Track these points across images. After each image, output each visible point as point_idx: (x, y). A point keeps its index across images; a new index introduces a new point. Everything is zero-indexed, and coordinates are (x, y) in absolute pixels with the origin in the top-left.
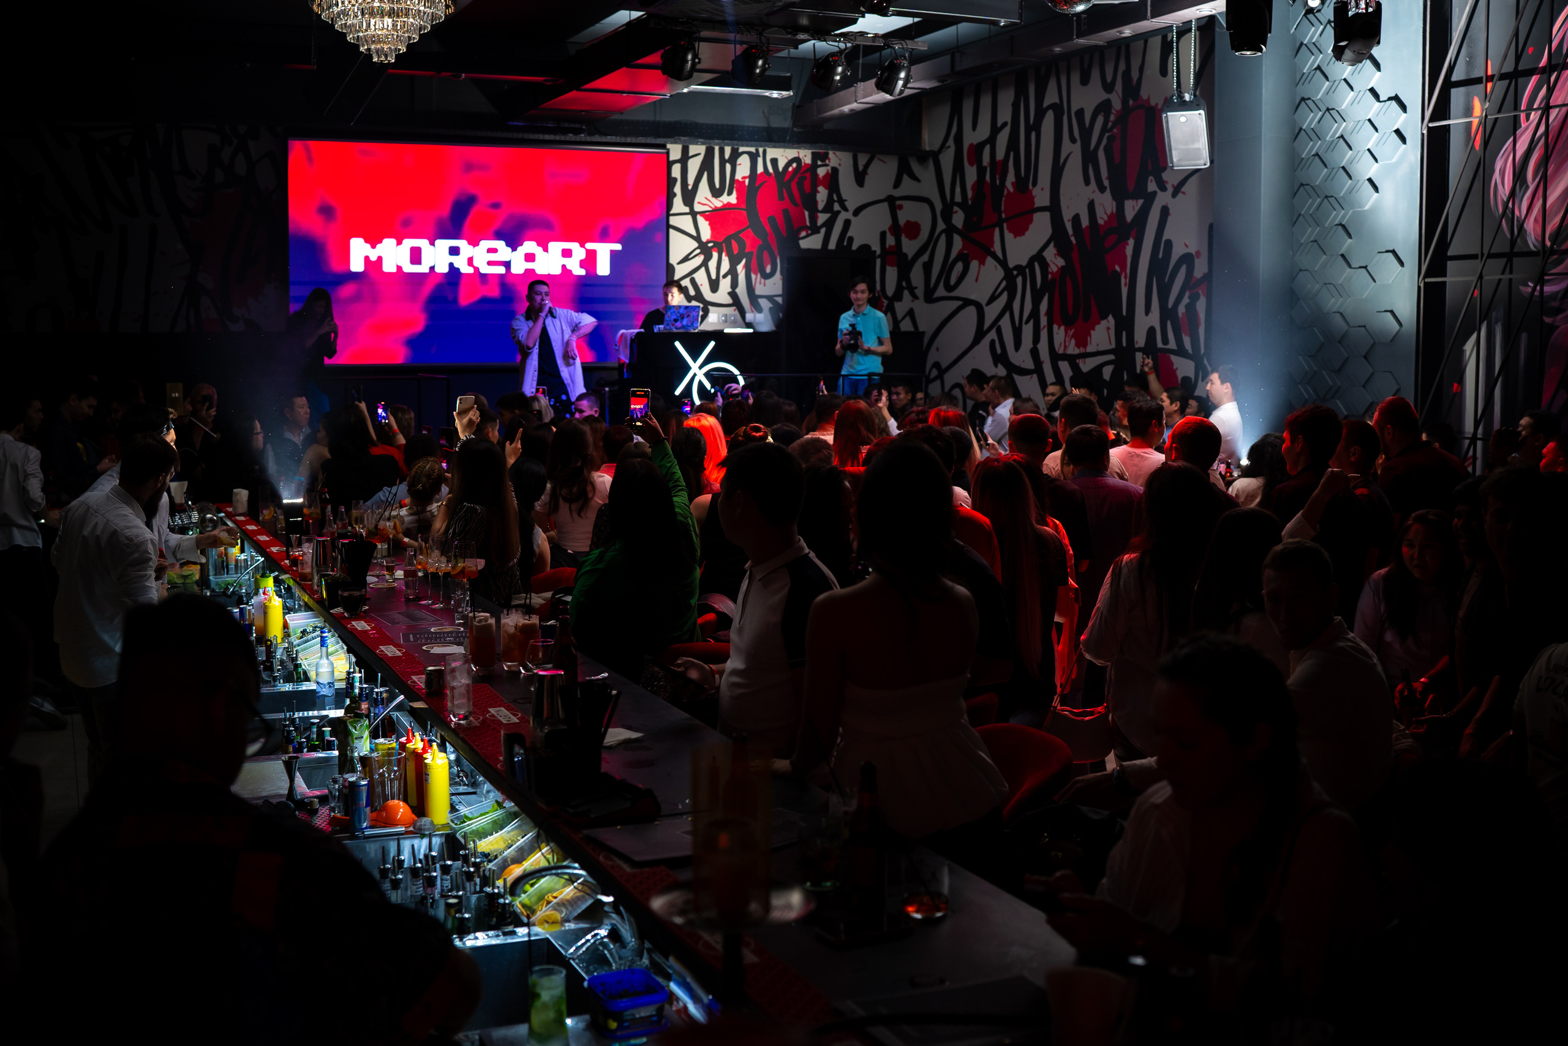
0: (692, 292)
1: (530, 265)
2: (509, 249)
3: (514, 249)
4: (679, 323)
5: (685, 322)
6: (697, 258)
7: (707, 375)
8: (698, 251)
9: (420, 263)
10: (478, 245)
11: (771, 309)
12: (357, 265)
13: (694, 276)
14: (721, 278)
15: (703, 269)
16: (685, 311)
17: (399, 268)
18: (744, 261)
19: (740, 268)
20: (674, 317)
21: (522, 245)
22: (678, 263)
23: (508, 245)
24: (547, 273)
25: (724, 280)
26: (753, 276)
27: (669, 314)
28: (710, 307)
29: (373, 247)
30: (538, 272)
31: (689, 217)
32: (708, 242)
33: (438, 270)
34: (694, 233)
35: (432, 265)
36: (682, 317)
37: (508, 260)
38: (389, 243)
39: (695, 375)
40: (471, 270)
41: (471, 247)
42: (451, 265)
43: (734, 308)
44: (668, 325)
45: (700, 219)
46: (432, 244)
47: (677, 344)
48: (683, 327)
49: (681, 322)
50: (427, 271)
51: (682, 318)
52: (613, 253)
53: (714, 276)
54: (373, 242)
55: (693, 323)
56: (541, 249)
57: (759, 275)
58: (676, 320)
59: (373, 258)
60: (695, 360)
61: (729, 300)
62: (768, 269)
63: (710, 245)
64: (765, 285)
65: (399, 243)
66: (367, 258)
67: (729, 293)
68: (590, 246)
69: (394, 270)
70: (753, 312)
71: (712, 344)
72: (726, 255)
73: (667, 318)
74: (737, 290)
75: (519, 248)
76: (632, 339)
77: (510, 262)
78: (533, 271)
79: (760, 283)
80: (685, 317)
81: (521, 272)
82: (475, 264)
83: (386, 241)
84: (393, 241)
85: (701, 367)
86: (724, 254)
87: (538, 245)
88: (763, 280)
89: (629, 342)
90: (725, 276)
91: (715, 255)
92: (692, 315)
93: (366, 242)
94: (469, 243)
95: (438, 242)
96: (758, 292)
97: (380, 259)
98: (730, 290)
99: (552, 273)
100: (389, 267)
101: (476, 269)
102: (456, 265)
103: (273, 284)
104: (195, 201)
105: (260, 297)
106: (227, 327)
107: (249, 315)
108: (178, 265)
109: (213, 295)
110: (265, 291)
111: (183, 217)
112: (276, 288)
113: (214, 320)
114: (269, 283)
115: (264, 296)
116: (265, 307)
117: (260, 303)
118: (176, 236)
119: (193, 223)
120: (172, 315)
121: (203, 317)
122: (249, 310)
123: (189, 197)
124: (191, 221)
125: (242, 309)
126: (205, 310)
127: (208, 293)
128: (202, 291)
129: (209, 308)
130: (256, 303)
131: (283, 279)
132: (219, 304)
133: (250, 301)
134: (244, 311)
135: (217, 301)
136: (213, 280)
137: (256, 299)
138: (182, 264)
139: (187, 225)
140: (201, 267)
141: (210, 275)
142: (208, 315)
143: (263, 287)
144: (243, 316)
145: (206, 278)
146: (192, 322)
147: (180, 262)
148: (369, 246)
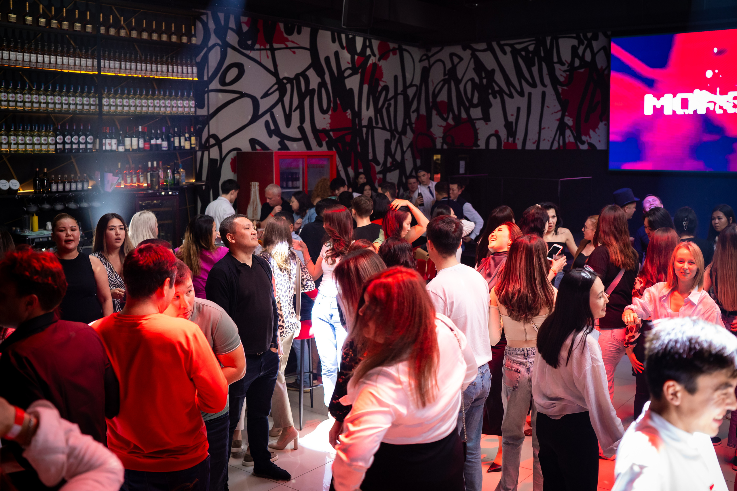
12: (648, 111)
17: (674, 112)
29: (658, 99)
38: (668, 97)
54: (658, 97)
59: (658, 107)
65: (674, 96)
66: (654, 107)
69: (671, 113)
83: (666, 95)
84: (671, 95)
93: (654, 96)
97: (662, 107)
100: (668, 112)
103: (604, 123)
104: (565, 77)
105: (597, 130)
106: (578, 147)
107: (590, 140)
108: (555, 112)
109: (572, 129)
110: (599, 126)
111: (558, 86)
112: (605, 125)
113: (572, 143)
114: (602, 122)
115: (599, 129)
116: (599, 136)
117: (596, 133)
118: (555, 97)
119: (563, 90)
120: (551, 140)
121: (567, 141)
122: (590, 137)
123: (561, 75)
124: (562, 88)
125: (586, 136)
126: (568, 137)
127: (570, 128)
128: (567, 127)
129: (570, 136)
130: (594, 133)
131: (607, 119)
132: (575, 134)
133: (591, 132)
134: (588, 138)
135: (574, 132)
136: (572, 120)
137: (594, 131)
138: (557, 112)
139: (560, 90)
140: (567, 114)
141: (571, 117)
142: (569, 140)
143: (598, 124)
144: (587, 140)
145: (569, 120)
146: (561, 144)
147: (556, 111)
148: (655, 99)
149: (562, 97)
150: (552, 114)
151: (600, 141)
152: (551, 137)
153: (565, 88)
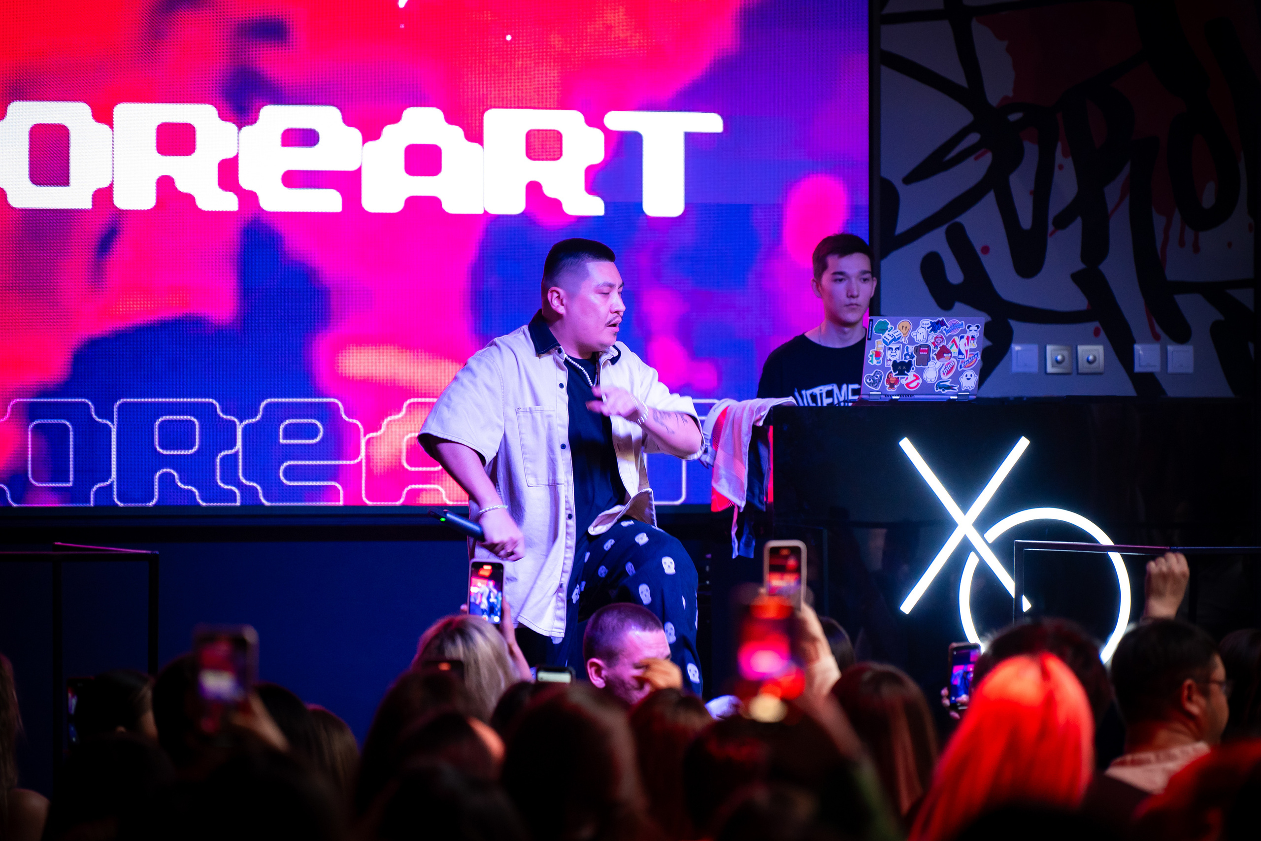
0: (955, 274)
1: (423, 186)
2: (355, 134)
3: (371, 134)
4: (911, 376)
5: (931, 374)
6: (970, 161)
7: (1004, 547)
8: (973, 138)
9: (62, 179)
10: (253, 120)
11: (1216, 330)
13: (962, 219)
14: (1051, 228)
15: (990, 199)
16: (933, 335)
18: (1126, 170)
19: (1112, 192)
20: (898, 357)
21: (396, 118)
22: (909, 180)
23: (348, 121)
24: (477, 210)
25: (1060, 233)
26: (1159, 221)
27: (879, 346)
28: (1013, 323)
30: (451, 206)
31: (944, 28)
32: (1008, 106)
33: (123, 201)
34: (959, 78)
35: (105, 184)
36: (923, 354)
37: (353, 168)
39: (965, 548)
40: (229, 202)
41: (231, 127)
42: (165, 184)
43: (1096, 324)
44: (875, 383)
45: (981, 33)
46: (104, 116)
47: (906, 445)
48: (926, 387)
49: (921, 372)
50: (86, 204)
51: (924, 361)
52: (693, 140)
53: (1026, 221)
55: (958, 374)
56: (457, 132)
57: (1177, 217)
58: (901, 368)
60: (964, 502)
61: (1078, 301)
62: (1208, 199)
63: (1014, 117)
64: (1196, 249)
67: (1077, 278)
68: (617, 120)
70: (1157, 338)
71: (1023, 444)
72: (1065, 155)
73: (871, 360)
74: (1104, 267)
75: (389, 131)
76: (755, 428)
77: (358, 173)
78: (433, 202)
79: (1182, 243)
80: (932, 355)
81: (395, 206)
82: (246, 181)
85: (984, 523)
86: (1059, 145)
88: (1189, 234)
89: (746, 439)
90: (1062, 221)
91: (1031, 151)
92: (954, 350)
94: (223, 116)
95: (122, 112)
96: (1173, 273)
98: (1081, 266)
99: (495, 209)
101: (248, 198)
102: (182, 186)
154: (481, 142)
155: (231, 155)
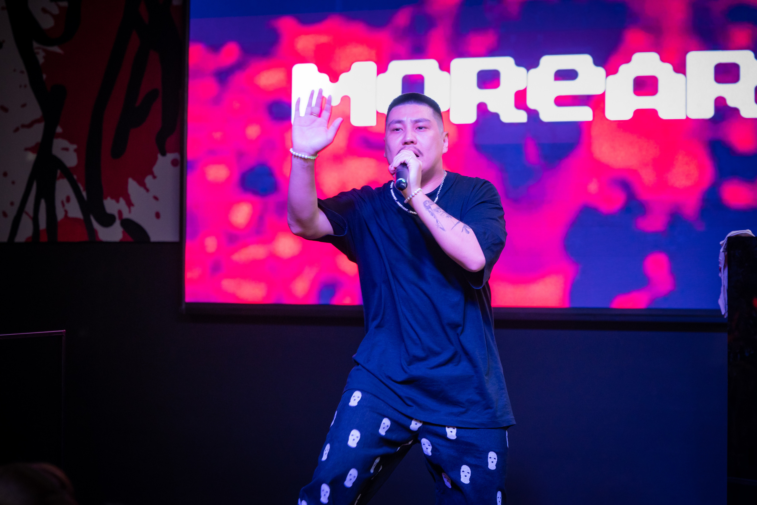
1: (646, 102)
2: (601, 71)
3: (611, 71)
17: (381, 118)
21: (628, 60)
23: (597, 63)
24: (682, 117)
29: (334, 78)
30: (664, 115)
33: (455, 119)
35: (445, 109)
37: (600, 92)
38: (363, 71)
40: (521, 117)
41: (523, 70)
46: (445, 67)
54: (334, 71)
56: (668, 67)
59: (334, 101)
65: (382, 69)
69: (371, 121)
75: (623, 68)
78: (653, 113)
81: (627, 115)
82: (531, 104)
83: (357, 66)
84: (372, 66)
87: (663, 59)
93: (321, 70)
94: (518, 64)
95: (456, 63)
97: (346, 100)
99: (694, 116)
100: (362, 116)
101: (533, 114)
102: (492, 108)
103: (170, 156)
104: (54, 16)
105: (149, 180)
106: (93, 232)
107: (130, 212)
108: (23, 126)
109: (75, 177)
110: (156, 169)
111: (35, 45)
112: (174, 163)
113: (76, 220)
114: (164, 154)
115: (154, 177)
116: (156, 198)
117: (147, 190)
118: (25, 79)
119: (49, 55)
120: (12, 212)
121: (60, 215)
122: (130, 204)
123: (44, 11)
124: (45, 51)
125: (118, 201)
126: (63, 205)
127: (67, 173)
128: (59, 172)
129: (68, 199)
130: (142, 190)
131: (180, 148)
132: (84, 194)
133: (133, 186)
134: (122, 204)
135: (82, 188)
136: (75, 150)
137: (142, 184)
138: (30, 125)
139: (41, 58)
140: (59, 130)
141: (72, 142)
142: (66, 212)
143: (154, 161)
144: (120, 213)
145: (66, 149)
146: (43, 225)
147: (27, 122)
148: (325, 77)
149: (44, 76)
150: (17, 130)
151: (158, 215)
152: (12, 204)
153: (56, 49)
154: (684, 73)
155: (522, 88)
